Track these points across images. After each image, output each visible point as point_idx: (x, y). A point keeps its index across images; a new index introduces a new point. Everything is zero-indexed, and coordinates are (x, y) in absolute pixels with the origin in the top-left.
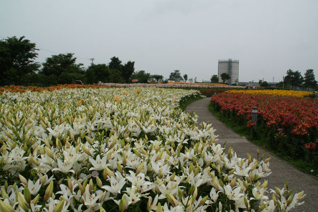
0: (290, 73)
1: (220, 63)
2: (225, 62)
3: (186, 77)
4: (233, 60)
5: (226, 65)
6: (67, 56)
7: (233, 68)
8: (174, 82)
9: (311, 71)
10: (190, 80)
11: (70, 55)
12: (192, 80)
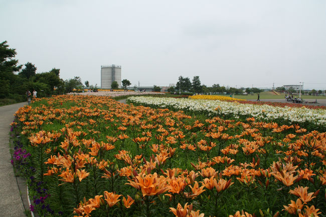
0: (181, 79)
1: (103, 68)
2: (107, 68)
4: (116, 66)
5: (110, 71)
7: (116, 73)
9: (198, 77)
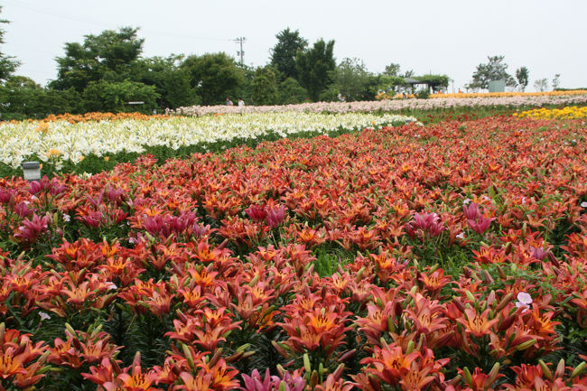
3: (523, 75)
6: (122, 37)
8: (486, 91)
10: (538, 83)
11: (129, 34)
12: (544, 82)
